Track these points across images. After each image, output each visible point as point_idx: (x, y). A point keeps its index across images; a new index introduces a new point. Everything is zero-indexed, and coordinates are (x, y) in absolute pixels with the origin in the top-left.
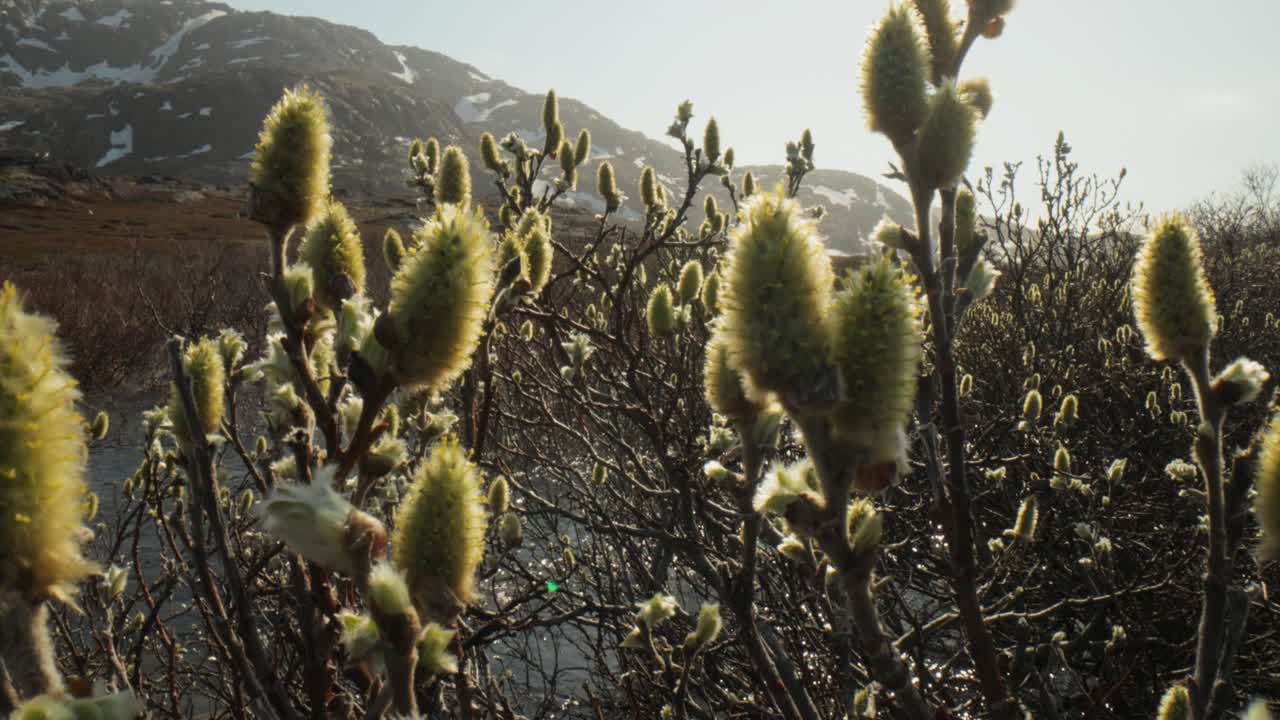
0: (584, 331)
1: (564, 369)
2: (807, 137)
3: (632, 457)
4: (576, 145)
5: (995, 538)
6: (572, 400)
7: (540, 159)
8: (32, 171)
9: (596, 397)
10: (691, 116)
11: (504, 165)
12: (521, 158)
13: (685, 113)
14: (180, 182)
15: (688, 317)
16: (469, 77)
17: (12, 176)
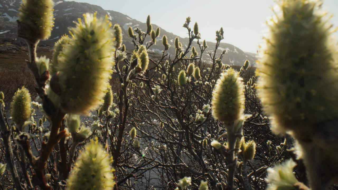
0: (159, 85)
1: (153, 96)
2: (222, 29)
3: (171, 120)
4: (156, 32)
5: (278, 145)
6: (154, 105)
7: (146, 35)
8: (12, 43)
9: (162, 104)
10: (190, 21)
11: (135, 36)
12: (140, 34)
13: (188, 20)
14: (50, 46)
15: (190, 81)
16: (127, 18)
17: (7, 45)
